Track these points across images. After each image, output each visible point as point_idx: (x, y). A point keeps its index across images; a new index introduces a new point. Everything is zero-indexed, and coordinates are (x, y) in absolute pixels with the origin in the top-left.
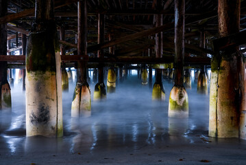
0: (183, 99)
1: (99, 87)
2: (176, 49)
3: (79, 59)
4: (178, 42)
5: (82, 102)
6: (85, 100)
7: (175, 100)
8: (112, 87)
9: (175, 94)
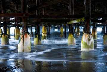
0: (91, 41)
1: (37, 36)
2: (85, 9)
3: (22, 15)
4: (87, 4)
5: (24, 44)
6: (26, 43)
7: (85, 42)
8: (45, 36)
9: (86, 38)
